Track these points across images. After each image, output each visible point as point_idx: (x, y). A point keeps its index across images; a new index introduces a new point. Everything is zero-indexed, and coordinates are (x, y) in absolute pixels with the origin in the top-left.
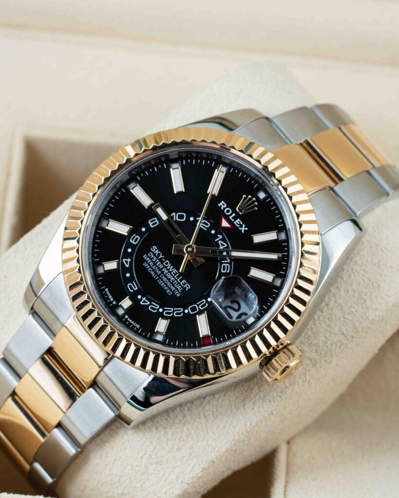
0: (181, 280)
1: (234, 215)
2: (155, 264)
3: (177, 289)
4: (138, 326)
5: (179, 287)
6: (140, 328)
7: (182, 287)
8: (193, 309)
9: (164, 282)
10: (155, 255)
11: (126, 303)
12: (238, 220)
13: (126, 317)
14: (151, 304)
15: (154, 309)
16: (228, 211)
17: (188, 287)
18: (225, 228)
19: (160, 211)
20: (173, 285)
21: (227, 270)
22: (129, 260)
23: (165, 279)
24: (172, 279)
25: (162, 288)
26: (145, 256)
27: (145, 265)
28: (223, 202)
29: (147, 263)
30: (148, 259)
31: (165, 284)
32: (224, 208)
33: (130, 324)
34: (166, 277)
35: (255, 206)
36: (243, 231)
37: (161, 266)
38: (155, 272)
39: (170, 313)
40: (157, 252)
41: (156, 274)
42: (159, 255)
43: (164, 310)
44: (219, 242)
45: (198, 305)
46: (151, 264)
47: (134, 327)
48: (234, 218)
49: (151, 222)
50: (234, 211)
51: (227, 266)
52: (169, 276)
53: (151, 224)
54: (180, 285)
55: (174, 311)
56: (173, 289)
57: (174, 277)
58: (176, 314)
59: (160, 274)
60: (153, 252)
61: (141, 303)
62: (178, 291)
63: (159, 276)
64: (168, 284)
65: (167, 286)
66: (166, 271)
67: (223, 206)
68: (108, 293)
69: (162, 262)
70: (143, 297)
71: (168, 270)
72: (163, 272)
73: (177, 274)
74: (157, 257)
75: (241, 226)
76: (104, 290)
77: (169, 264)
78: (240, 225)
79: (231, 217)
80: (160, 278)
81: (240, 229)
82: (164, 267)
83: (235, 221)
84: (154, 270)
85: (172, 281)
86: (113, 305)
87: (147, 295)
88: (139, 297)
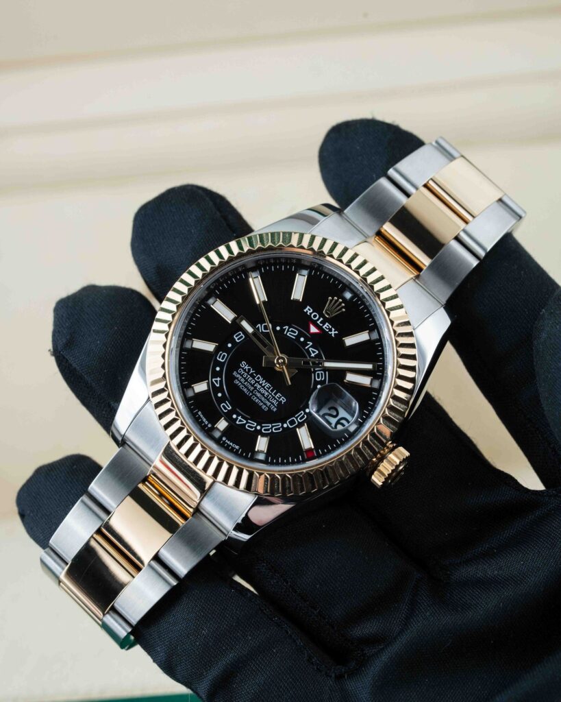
0: (276, 394)
1: (321, 319)
2: (246, 380)
4: (237, 447)
5: (274, 402)
6: (239, 449)
7: (277, 401)
8: (292, 423)
9: (258, 398)
11: (222, 425)
12: (327, 324)
13: (224, 439)
14: (247, 423)
15: (252, 427)
16: (315, 316)
17: (283, 400)
18: (314, 334)
19: (245, 324)
20: (268, 400)
21: (322, 378)
22: (219, 379)
23: (259, 395)
24: (266, 394)
25: (256, 404)
26: (235, 373)
27: (236, 382)
28: (308, 307)
29: (238, 380)
30: (238, 376)
31: (260, 400)
32: (311, 314)
33: (229, 446)
34: (259, 392)
35: (343, 307)
36: (333, 335)
37: (253, 382)
38: (248, 389)
39: (268, 430)
40: (247, 367)
41: (249, 390)
42: (249, 370)
43: (262, 427)
44: (310, 349)
45: (297, 418)
46: (243, 380)
47: (233, 448)
48: (322, 322)
49: (236, 336)
50: (321, 315)
51: (322, 374)
52: (262, 391)
53: (236, 338)
54: (275, 399)
55: (272, 427)
56: (268, 404)
57: (267, 391)
58: (275, 429)
59: (253, 390)
60: (243, 368)
61: (237, 423)
62: (274, 405)
63: (252, 392)
64: (263, 399)
65: (262, 402)
66: (259, 386)
67: (309, 312)
68: (202, 416)
69: (254, 377)
70: (238, 416)
71: (261, 385)
72: (255, 388)
73: (270, 388)
74: (248, 373)
75: (331, 330)
76: (197, 413)
77: (261, 379)
78: (329, 329)
79: (318, 322)
80: (254, 394)
81: (330, 333)
82: (256, 382)
83: (323, 325)
84: (246, 387)
85: (266, 395)
86: (209, 428)
87: (243, 414)
88: (234, 416)
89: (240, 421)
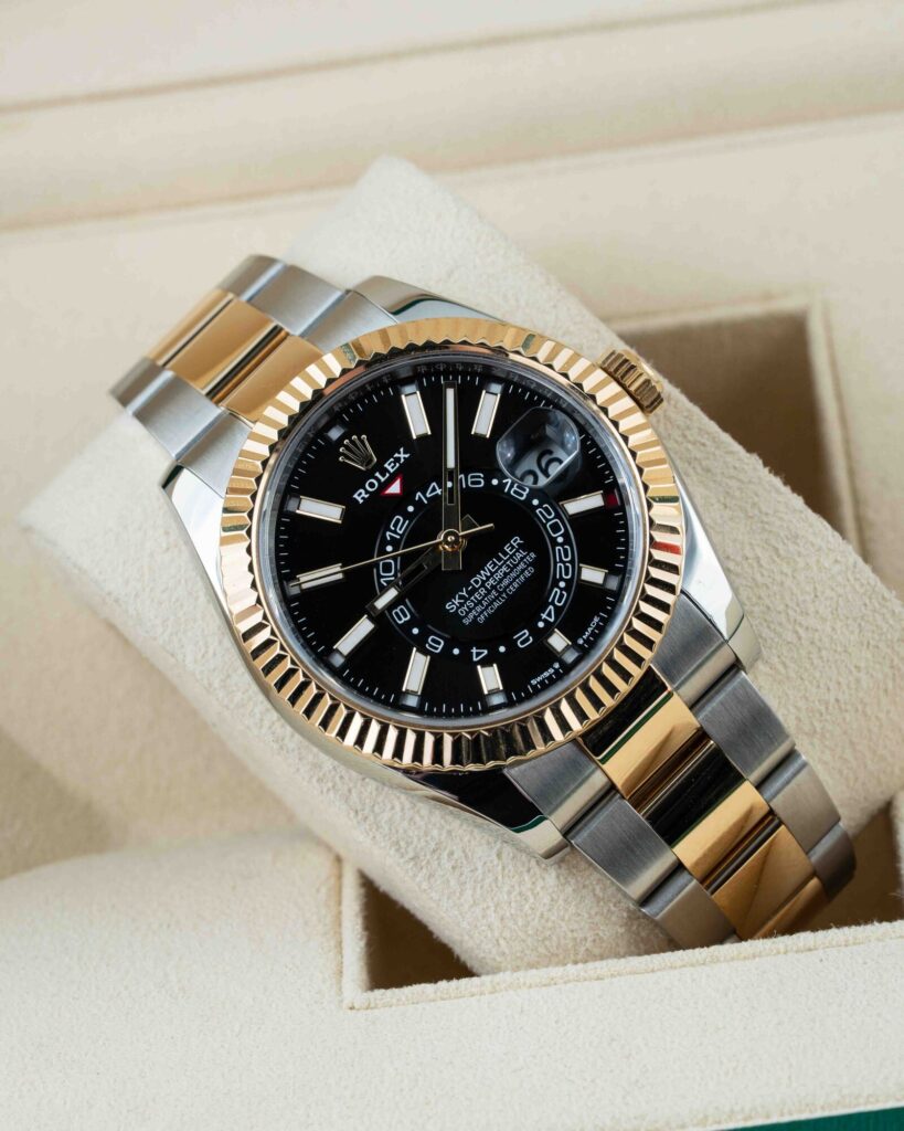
0: (505, 554)
1: (377, 474)
2: (480, 602)
3: (522, 559)
4: (596, 620)
5: (519, 556)
6: (599, 616)
7: (517, 551)
8: (555, 528)
9: (511, 583)
10: (462, 605)
11: (558, 641)
12: (386, 465)
13: (581, 642)
14: (553, 603)
15: (561, 596)
16: (372, 485)
17: (516, 541)
18: (404, 487)
19: (381, 603)
20: (516, 566)
21: (479, 477)
22: (474, 650)
23: (506, 582)
24: (504, 569)
25: (522, 586)
26: (466, 622)
27: (481, 619)
28: (356, 496)
29: (479, 616)
30: (471, 616)
31: (514, 580)
32: (367, 492)
33: (593, 634)
34: (501, 581)
35: (359, 438)
36: (407, 456)
37: (483, 591)
38: (494, 600)
39: (567, 568)
40: (457, 601)
41: (497, 598)
42: (461, 597)
43: (561, 579)
44: (428, 495)
45: (548, 520)
46: (479, 609)
47: (598, 627)
48: (384, 471)
49: (400, 619)
50: (370, 474)
51: (472, 477)
52: (499, 575)
53: (404, 619)
54: (514, 554)
55: (561, 561)
56: (522, 566)
57: (500, 567)
58: (566, 556)
59: (497, 591)
60: (458, 608)
61: (552, 620)
62: (525, 557)
63: (500, 593)
64: (513, 575)
65: (518, 576)
66: (491, 582)
67: (363, 495)
68: (539, 679)
69: (475, 590)
70: (540, 619)
71: (488, 578)
72: (493, 587)
73: (494, 562)
74: (466, 599)
75: (398, 460)
76: (534, 687)
77: (478, 577)
78: (395, 462)
79: (383, 479)
80: (505, 591)
81: (402, 460)
82: (483, 585)
83: (389, 472)
84: (491, 603)
85: (506, 571)
86: (561, 667)
88: (541, 625)
89: (549, 615)
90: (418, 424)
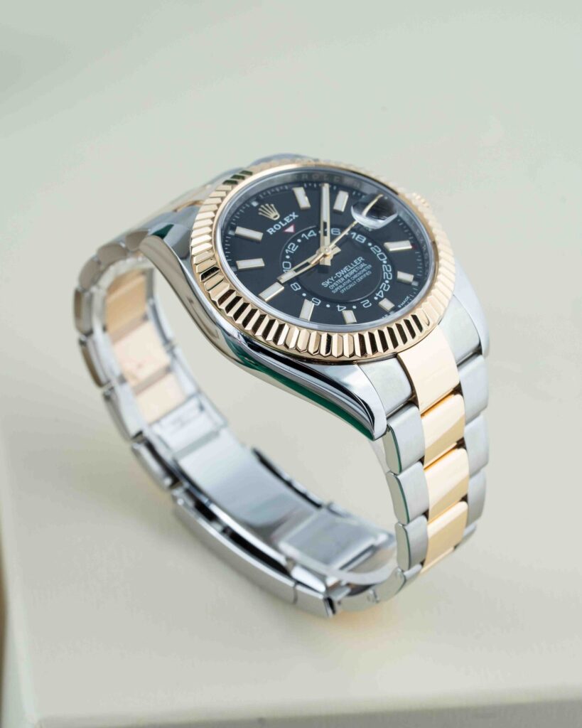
0: (355, 264)
1: (280, 222)
3: (364, 267)
4: (407, 297)
5: (362, 266)
6: (410, 296)
7: (361, 263)
8: (382, 256)
9: (358, 277)
10: (331, 284)
11: (385, 303)
12: (285, 219)
13: (400, 306)
14: (382, 289)
15: (387, 287)
16: (277, 227)
17: (360, 259)
18: (296, 230)
20: (361, 270)
21: (338, 231)
22: (339, 306)
23: (355, 276)
24: (354, 270)
25: (365, 279)
27: (343, 291)
28: (268, 230)
29: (341, 290)
30: (337, 289)
31: (360, 276)
32: (275, 230)
34: (352, 276)
35: (270, 205)
36: (297, 216)
37: (343, 279)
38: (348, 284)
39: (389, 274)
40: (328, 282)
41: (350, 283)
42: (330, 281)
43: (386, 279)
44: (310, 235)
45: (378, 253)
46: (341, 287)
47: (409, 300)
48: (284, 222)
50: (277, 222)
51: (334, 230)
52: (352, 273)
53: (297, 289)
54: (359, 265)
55: (386, 271)
56: (364, 270)
57: (352, 270)
58: (389, 270)
59: (351, 280)
60: (329, 285)
61: (382, 297)
62: (366, 266)
63: (353, 281)
64: (360, 273)
65: (362, 275)
66: (347, 275)
67: (273, 231)
69: (337, 279)
70: (376, 296)
71: (345, 274)
72: (348, 278)
73: (348, 267)
74: (333, 282)
75: (291, 217)
77: (339, 273)
78: (289, 218)
79: (283, 225)
80: (355, 280)
81: (294, 218)
82: (342, 277)
83: (287, 222)
85: (355, 272)
87: (373, 292)
88: (376, 298)
89: (380, 294)
90: (304, 202)
